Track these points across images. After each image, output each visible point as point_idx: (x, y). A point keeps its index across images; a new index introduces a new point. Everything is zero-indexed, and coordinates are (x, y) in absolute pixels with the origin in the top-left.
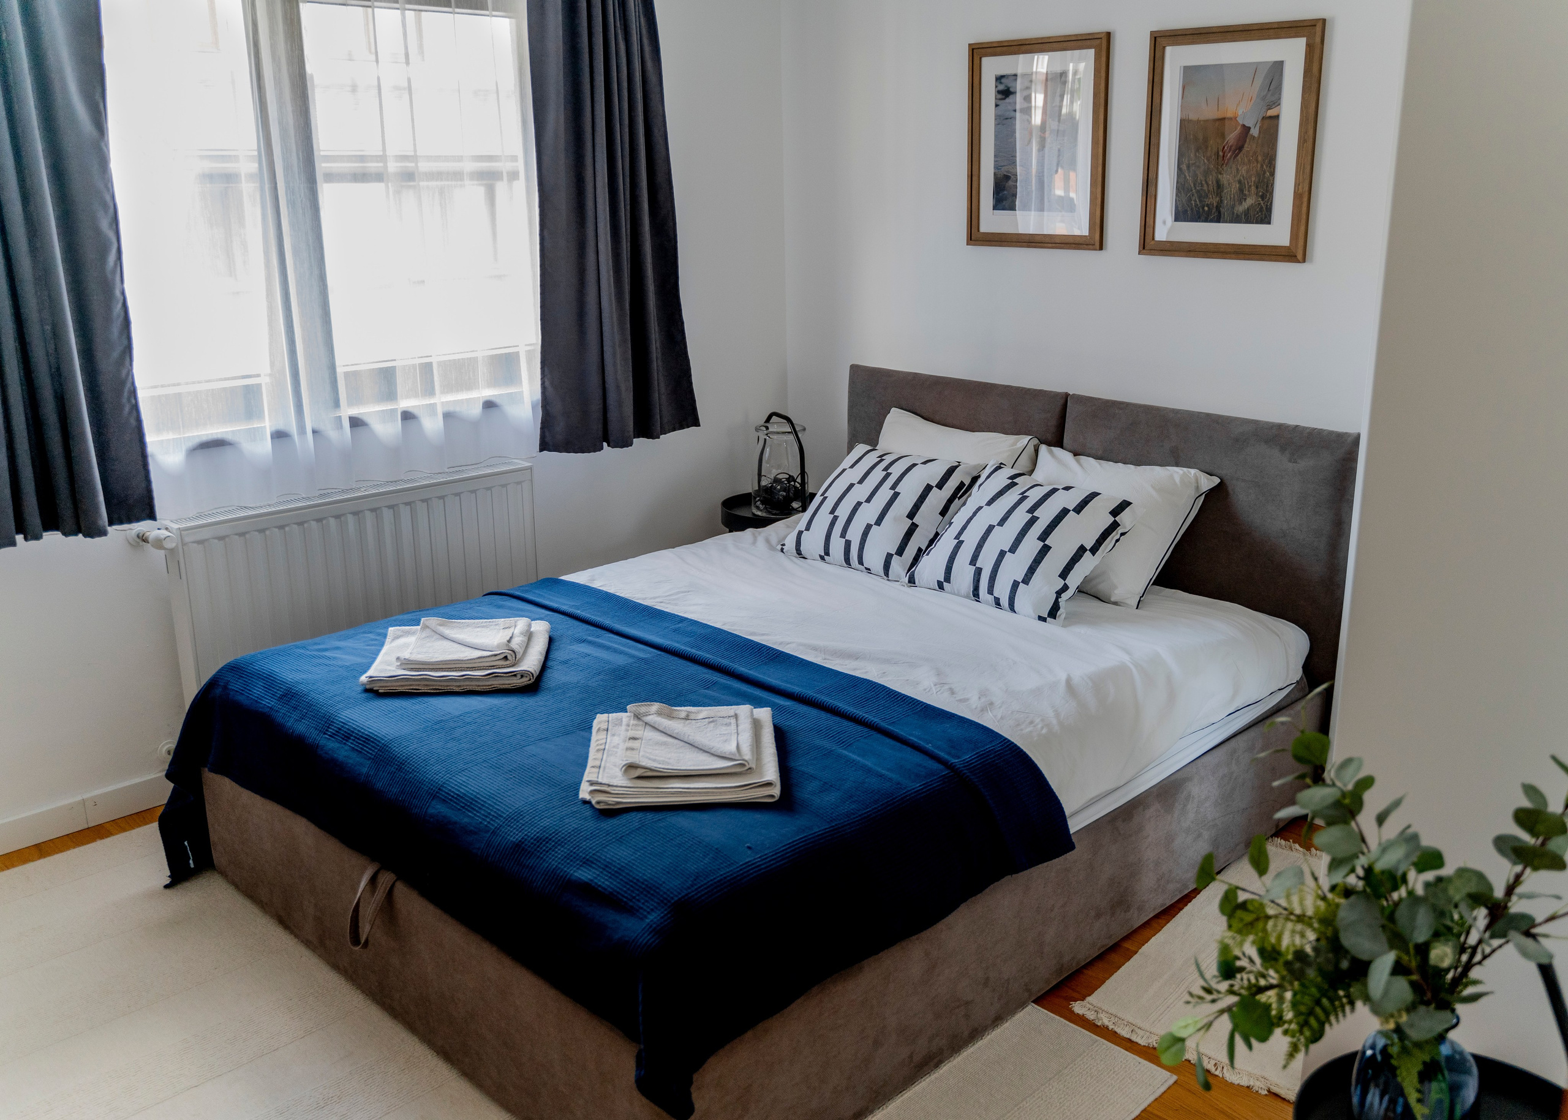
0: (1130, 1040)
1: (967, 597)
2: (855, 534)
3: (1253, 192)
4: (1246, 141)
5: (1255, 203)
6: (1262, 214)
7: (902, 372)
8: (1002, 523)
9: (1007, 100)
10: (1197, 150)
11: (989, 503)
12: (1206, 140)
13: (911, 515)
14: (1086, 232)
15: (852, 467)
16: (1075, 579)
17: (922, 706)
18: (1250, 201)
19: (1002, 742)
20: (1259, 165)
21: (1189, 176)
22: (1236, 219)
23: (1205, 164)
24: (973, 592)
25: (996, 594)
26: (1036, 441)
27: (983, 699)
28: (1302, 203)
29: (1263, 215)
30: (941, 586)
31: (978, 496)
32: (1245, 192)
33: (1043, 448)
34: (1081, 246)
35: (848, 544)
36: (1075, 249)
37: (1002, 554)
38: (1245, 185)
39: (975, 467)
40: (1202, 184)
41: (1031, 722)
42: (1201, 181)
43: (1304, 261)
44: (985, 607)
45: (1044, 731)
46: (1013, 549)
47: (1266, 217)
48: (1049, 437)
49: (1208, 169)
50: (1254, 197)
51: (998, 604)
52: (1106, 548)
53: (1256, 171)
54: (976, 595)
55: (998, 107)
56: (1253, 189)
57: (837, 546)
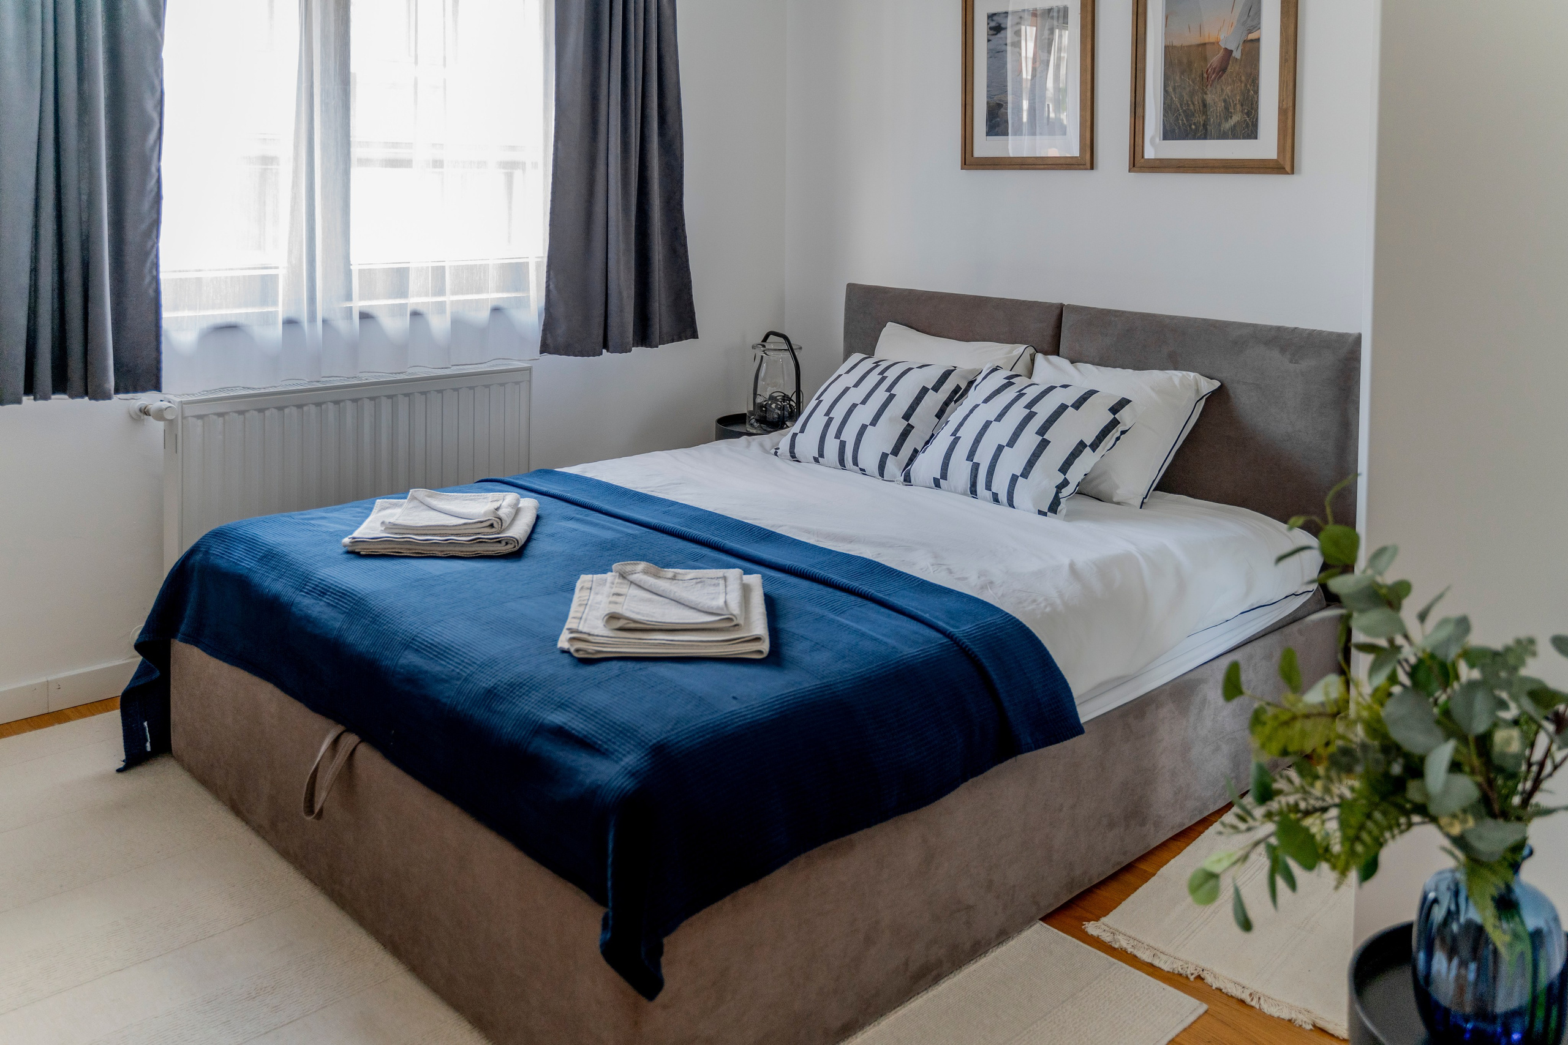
0: (1152, 965)
1: (964, 494)
2: (849, 435)
3: (1238, 110)
4: (1229, 64)
5: (1241, 119)
7: (898, 289)
8: (999, 418)
9: (999, 36)
10: (1182, 73)
11: (986, 401)
12: (1190, 64)
13: (907, 416)
14: (1076, 153)
15: (848, 372)
16: (1075, 474)
17: (918, 581)
18: (1236, 118)
19: (1003, 616)
20: (1243, 85)
21: (1175, 97)
22: (1223, 136)
23: (1190, 85)
24: (970, 488)
25: (994, 489)
26: (1031, 350)
27: (983, 579)
28: (1287, 118)
29: (1249, 130)
30: (937, 483)
31: (974, 396)
32: (1230, 110)
33: (1039, 357)
34: (1073, 167)
35: (843, 445)
36: (1066, 169)
37: (1000, 448)
38: (1230, 104)
39: (971, 371)
40: (1188, 104)
41: (1034, 601)
42: (1187, 101)
43: (1293, 173)
44: (983, 505)
45: (1048, 609)
46: (1011, 443)
47: (1252, 133)
48: (1046, 347)
49: (1194, 89)
50: (1240, 115)
51: (996, 499)
52: (1107, 444)
53: (1241, 90)
54: (973, 491)
55: (990, 42)
56: (1238, 106)
57: (832, 446)
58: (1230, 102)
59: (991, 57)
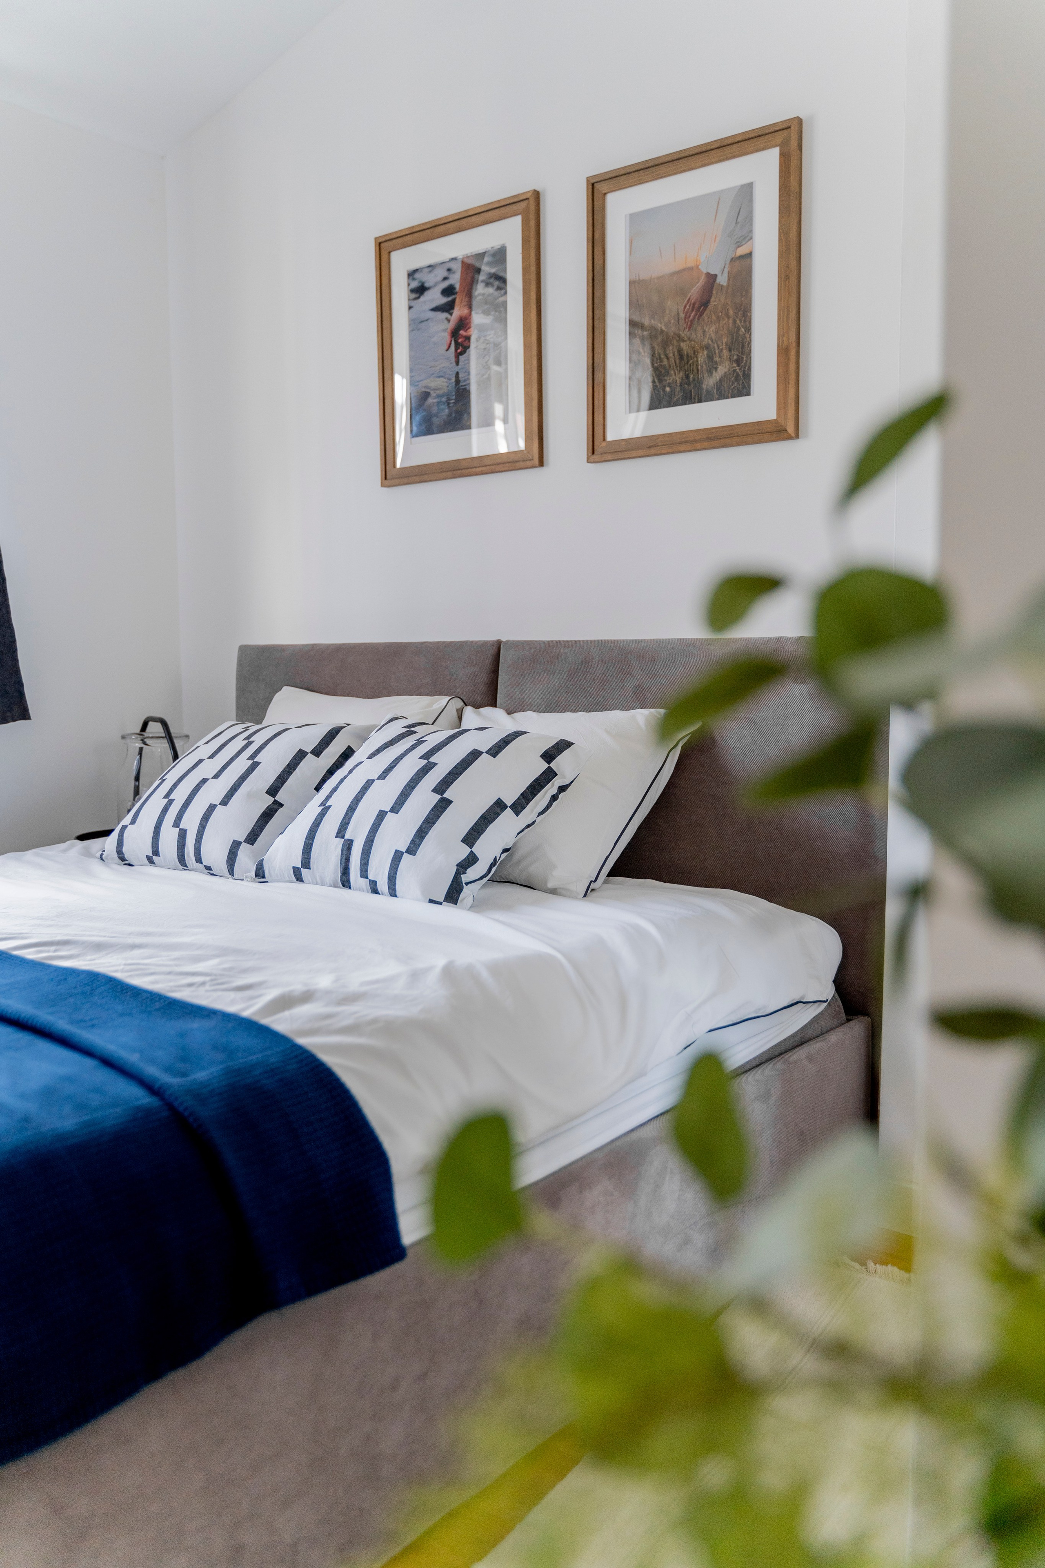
1: (333, 883)
2: (192, 819)
3: (725, 357)
4: (712, 294)
5: (729, 370)
6: (739, 384)
8: (383, 776)
9: (422, 299)
10: (652, 317)
11: (371, 757)
12: (662, 302)
13: (273, 791)
14: (521, 447)
15: (208, 742)
16: (489, 847)
18: (722, 370)
20: (732, 321)
21: (644, 352)
22: (706, 397)
23: (663, 334)
24: (341, 877)
25: (371, 877)
26: (459, 702)
28: (789, 360)
30: (298, 876)
32: (715, 359)
33: (469, 709)
34: (517, 464)
35: (183, 834)
36: (509, 469)
37: (381, 815)
38: (714, 349)
40: (660, 358)
42: (659, 355)
43: (798, 436)
44: (357, 899)
46: (396, 808)
47: (744, 387)
48: (478, 698)
49: (668, 339)
50: (727, 363)
51: (375, 891)
52: (537, 804)
53: (728, 329)
54: (346, 883)
55: (412, 310)
56: (725, 353)
57: (169, 836)
58: (714, 347)
59: (413, 330)
